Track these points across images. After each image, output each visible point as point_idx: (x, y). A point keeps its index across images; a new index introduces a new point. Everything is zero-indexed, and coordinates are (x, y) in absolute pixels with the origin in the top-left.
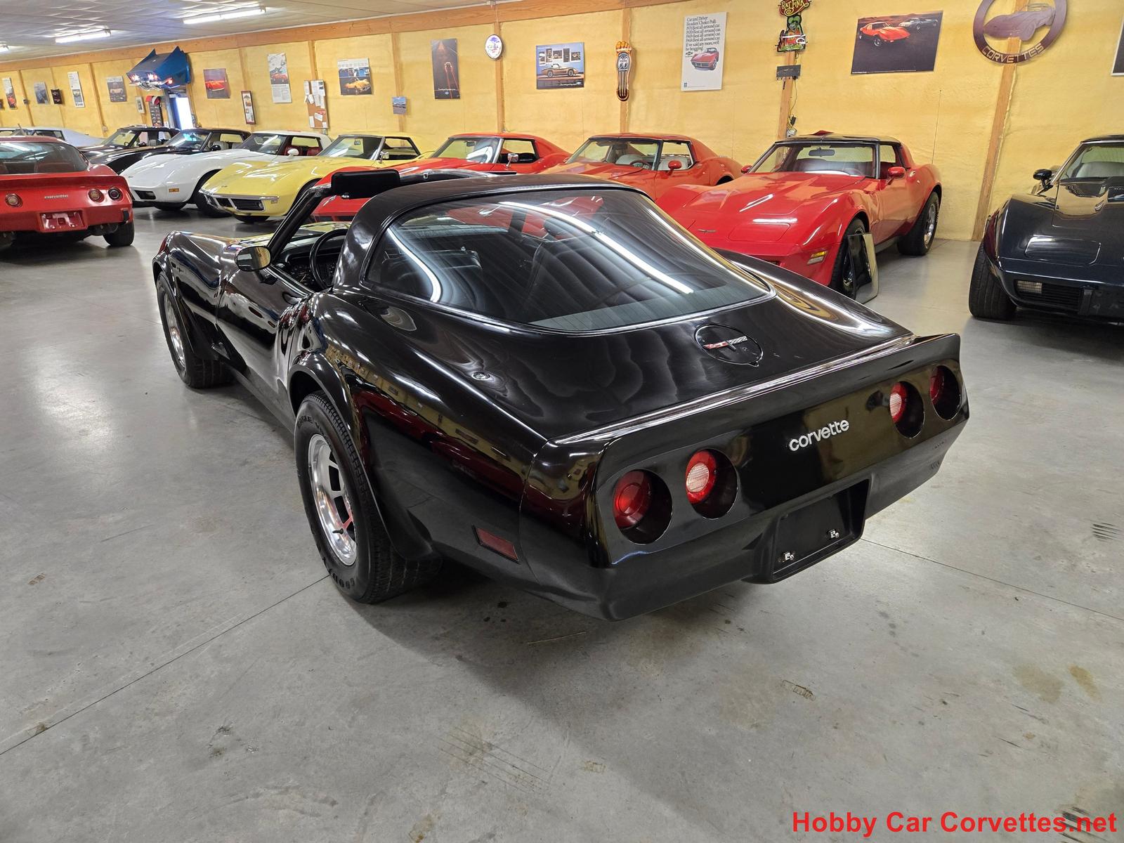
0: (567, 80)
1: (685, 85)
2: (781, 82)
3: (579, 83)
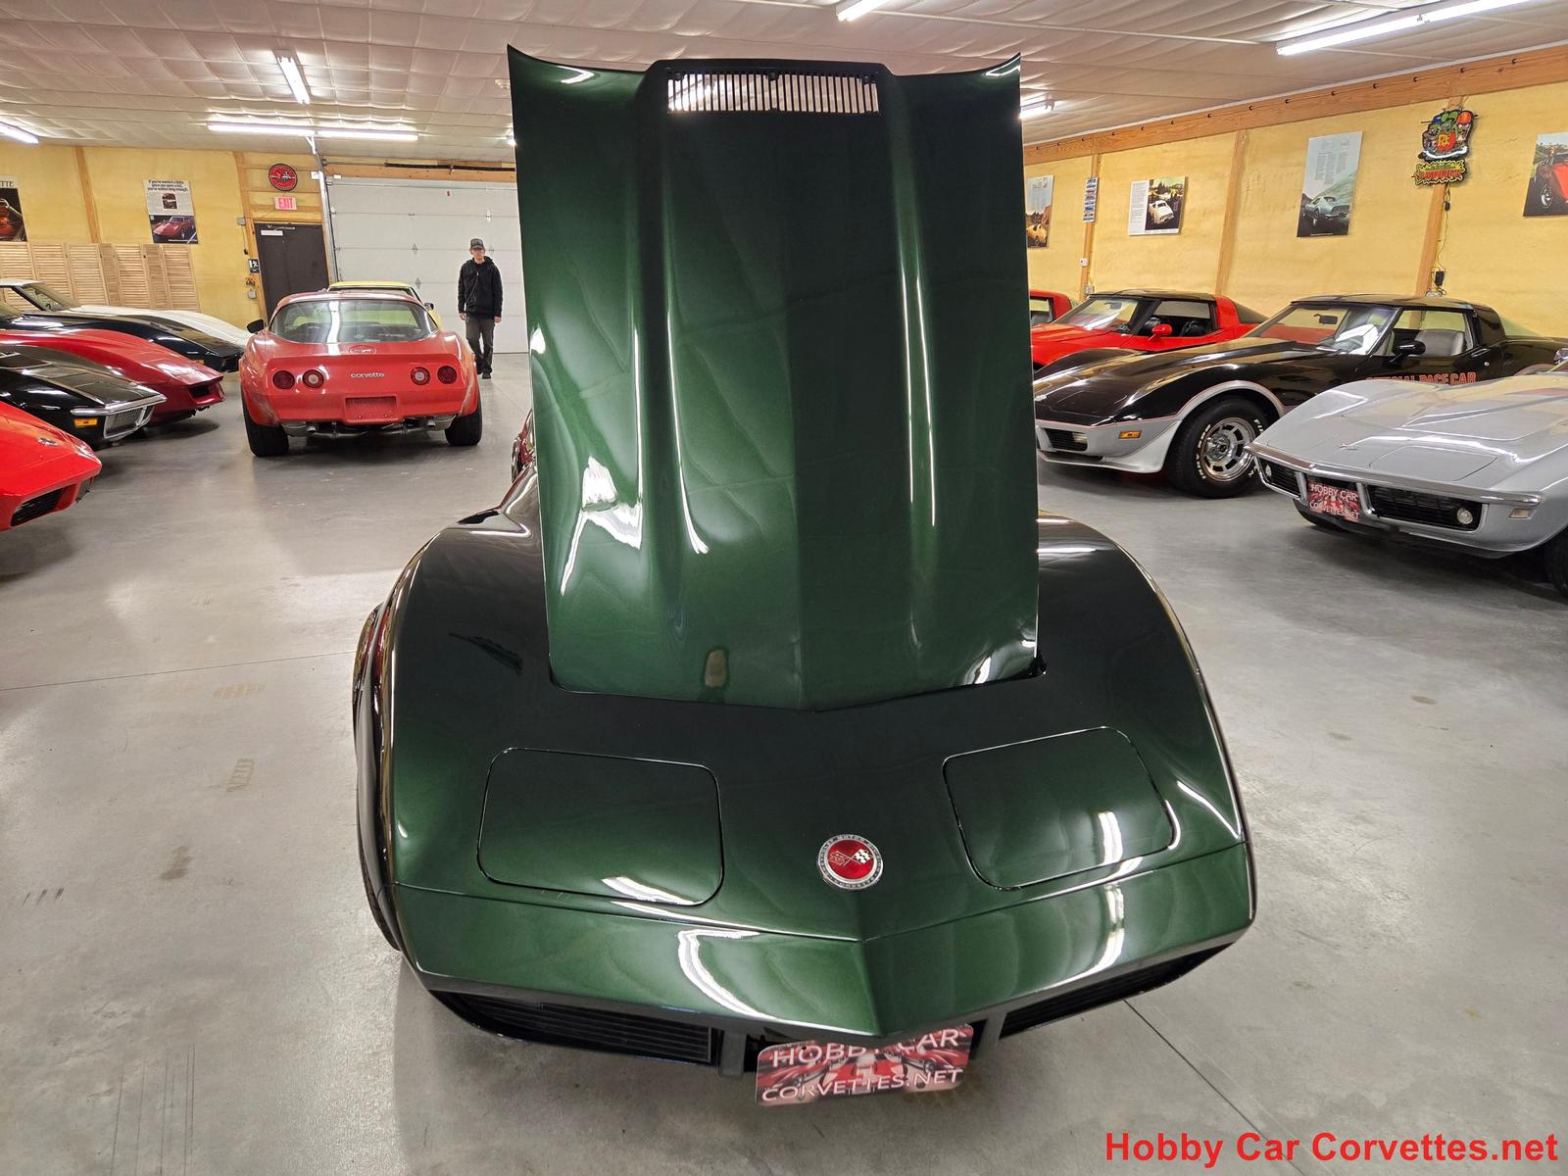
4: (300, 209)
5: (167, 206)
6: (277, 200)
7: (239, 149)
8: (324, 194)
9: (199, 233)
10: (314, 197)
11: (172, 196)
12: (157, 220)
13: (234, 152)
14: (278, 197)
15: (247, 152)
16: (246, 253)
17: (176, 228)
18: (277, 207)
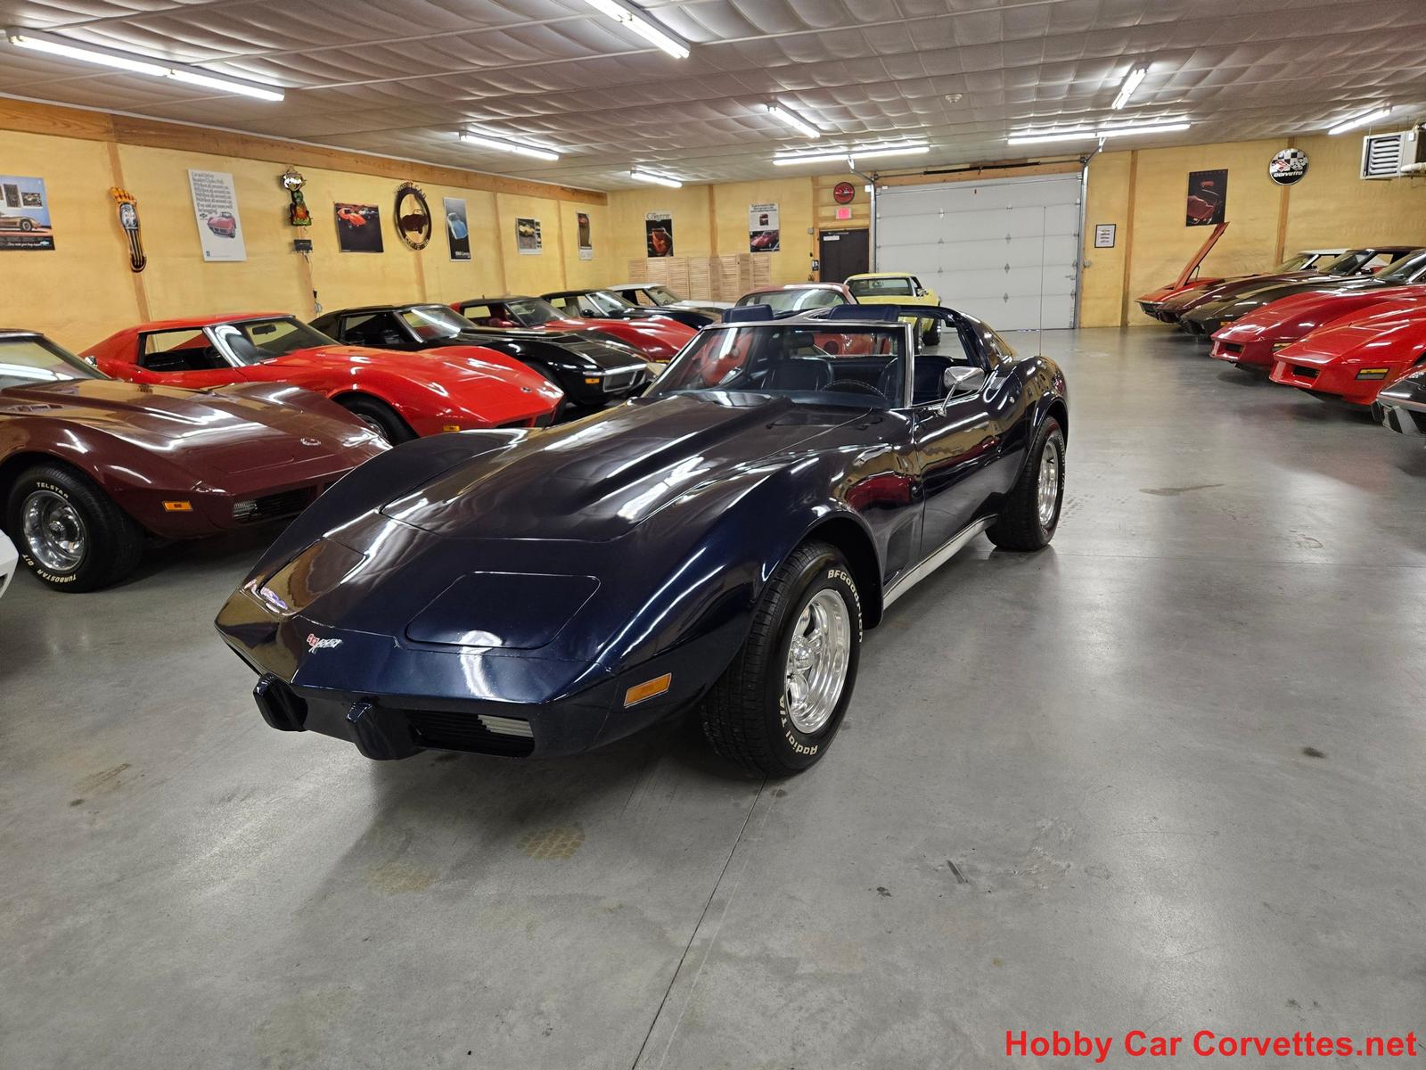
0: (21, 238)
1: (208, 253)
3: (44, 243)
4: (854, 217)
5: (762, 223)
6: (838, 211)
7: (814, 175)
8: (873, 202)
9: (781, 242)
10: (866, 206)
11: (765, 216)
12: (755, 234)
13: (812, 177)
14: (839, 208)
15: (821, 176)
16: (811, 255)
17: (766, 240)
18: (838, 217)
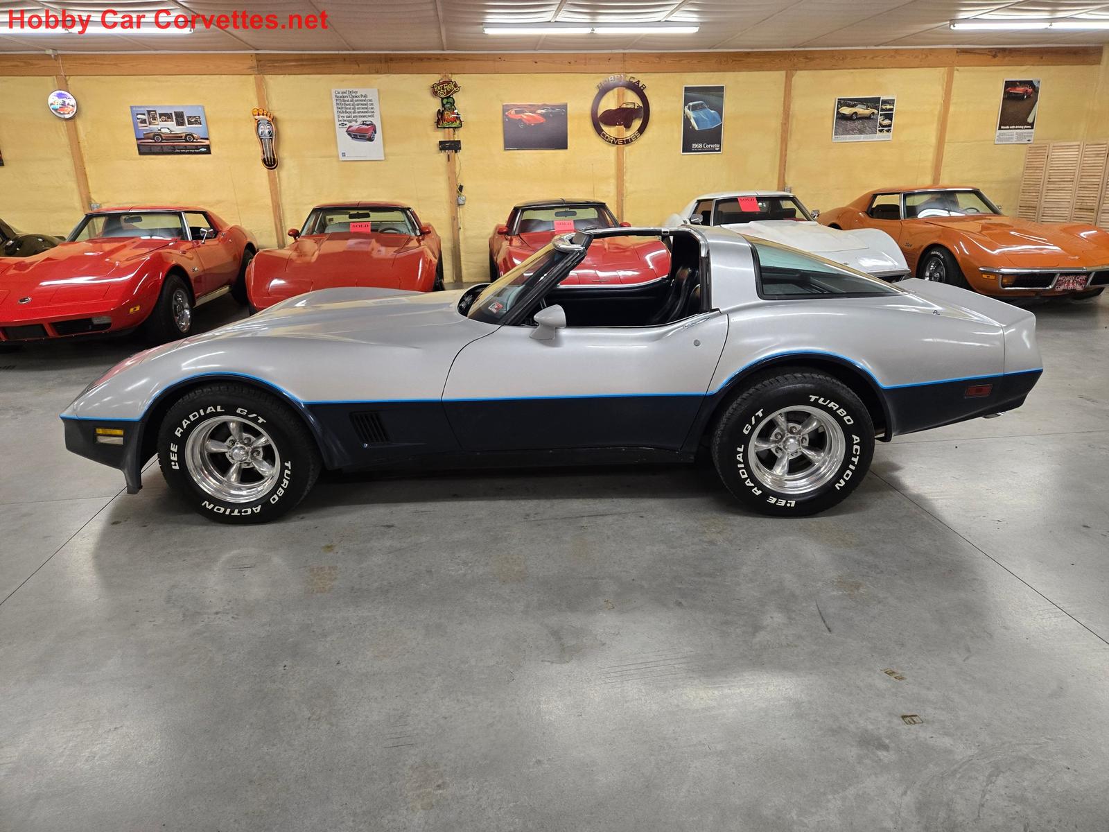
0: (186, 146)
1: (344, 155)
2: (443, 156)
3: (203, 150)
